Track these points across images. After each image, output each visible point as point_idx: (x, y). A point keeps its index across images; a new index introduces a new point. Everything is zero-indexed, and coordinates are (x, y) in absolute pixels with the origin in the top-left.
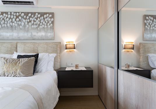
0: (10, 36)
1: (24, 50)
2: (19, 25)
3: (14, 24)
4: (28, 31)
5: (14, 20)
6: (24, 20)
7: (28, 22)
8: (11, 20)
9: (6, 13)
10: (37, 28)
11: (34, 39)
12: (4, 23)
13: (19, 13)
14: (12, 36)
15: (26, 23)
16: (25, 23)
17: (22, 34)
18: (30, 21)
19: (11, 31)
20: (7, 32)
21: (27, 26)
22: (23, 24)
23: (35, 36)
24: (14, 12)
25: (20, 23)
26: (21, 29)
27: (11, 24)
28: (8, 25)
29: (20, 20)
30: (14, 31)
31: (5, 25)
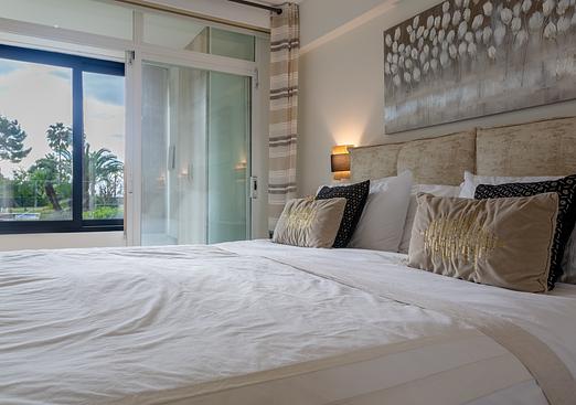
0: (449, 104)
1: (505, 161)
2: (482, 46)
3: (462, 47)
4: (523, 62)
5: (462, 28)
6: (505, 13)
7: (525, 16)
8: (452, 33)
9: (435, 10)
11: (557, 101)
12: (430, 57)
14: (458, 102)
15: (517, 23)
16: (508, 27)
17: (499, 86)
19: (453, 83)
20: (439, 92)
21: (521, 36)
22: (500, 32)
23: (561, 78)
25: (487, 32)
26: (492, 61)
27: (453, 50)
28: (444, 58)
29: (487, 21)
30: (466, 79)
31: (434, 64)
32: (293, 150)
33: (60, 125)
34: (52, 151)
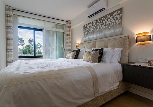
0: (92, 37)
2: (97, 29)
4: (101, 32)
5: (94, 26)
6: (99, 24)
7: (102, 25)
8: (93, 27)
9: (90, 23)
10: (108, 27)
11: (106, 37)
12: (90, 30)
13: (96, 20)
14: (94, 37)
15: (101, 26)
16: (100, 26)
17: (99, 35)
18: (103, 24)
20: (91, 35)
21: (101, 28)
22: (99, 27)
23: (106, 34)
24: (94, 21)
25: (97, 27)
26: (98, 31)
27: (93, 29)
28: (92, 30)
29: (97, 25)
30: (94, 34)
31: (90, 31)
32: (70, 44)
33: (31, 39)
34: (29, 44)
